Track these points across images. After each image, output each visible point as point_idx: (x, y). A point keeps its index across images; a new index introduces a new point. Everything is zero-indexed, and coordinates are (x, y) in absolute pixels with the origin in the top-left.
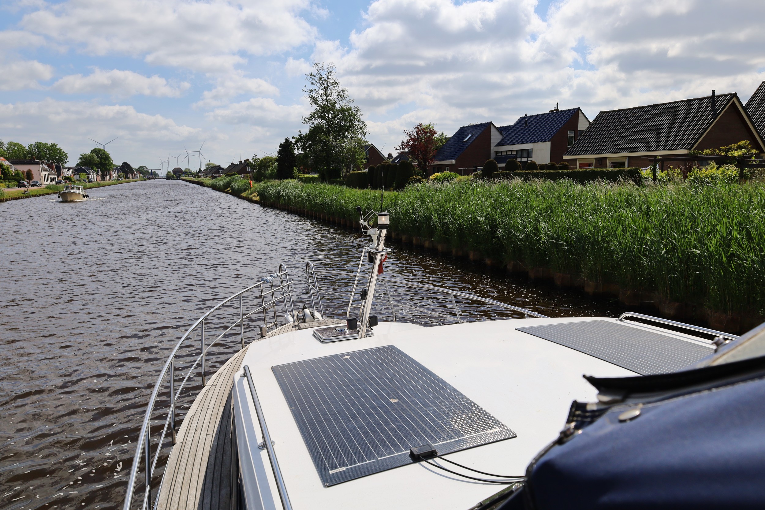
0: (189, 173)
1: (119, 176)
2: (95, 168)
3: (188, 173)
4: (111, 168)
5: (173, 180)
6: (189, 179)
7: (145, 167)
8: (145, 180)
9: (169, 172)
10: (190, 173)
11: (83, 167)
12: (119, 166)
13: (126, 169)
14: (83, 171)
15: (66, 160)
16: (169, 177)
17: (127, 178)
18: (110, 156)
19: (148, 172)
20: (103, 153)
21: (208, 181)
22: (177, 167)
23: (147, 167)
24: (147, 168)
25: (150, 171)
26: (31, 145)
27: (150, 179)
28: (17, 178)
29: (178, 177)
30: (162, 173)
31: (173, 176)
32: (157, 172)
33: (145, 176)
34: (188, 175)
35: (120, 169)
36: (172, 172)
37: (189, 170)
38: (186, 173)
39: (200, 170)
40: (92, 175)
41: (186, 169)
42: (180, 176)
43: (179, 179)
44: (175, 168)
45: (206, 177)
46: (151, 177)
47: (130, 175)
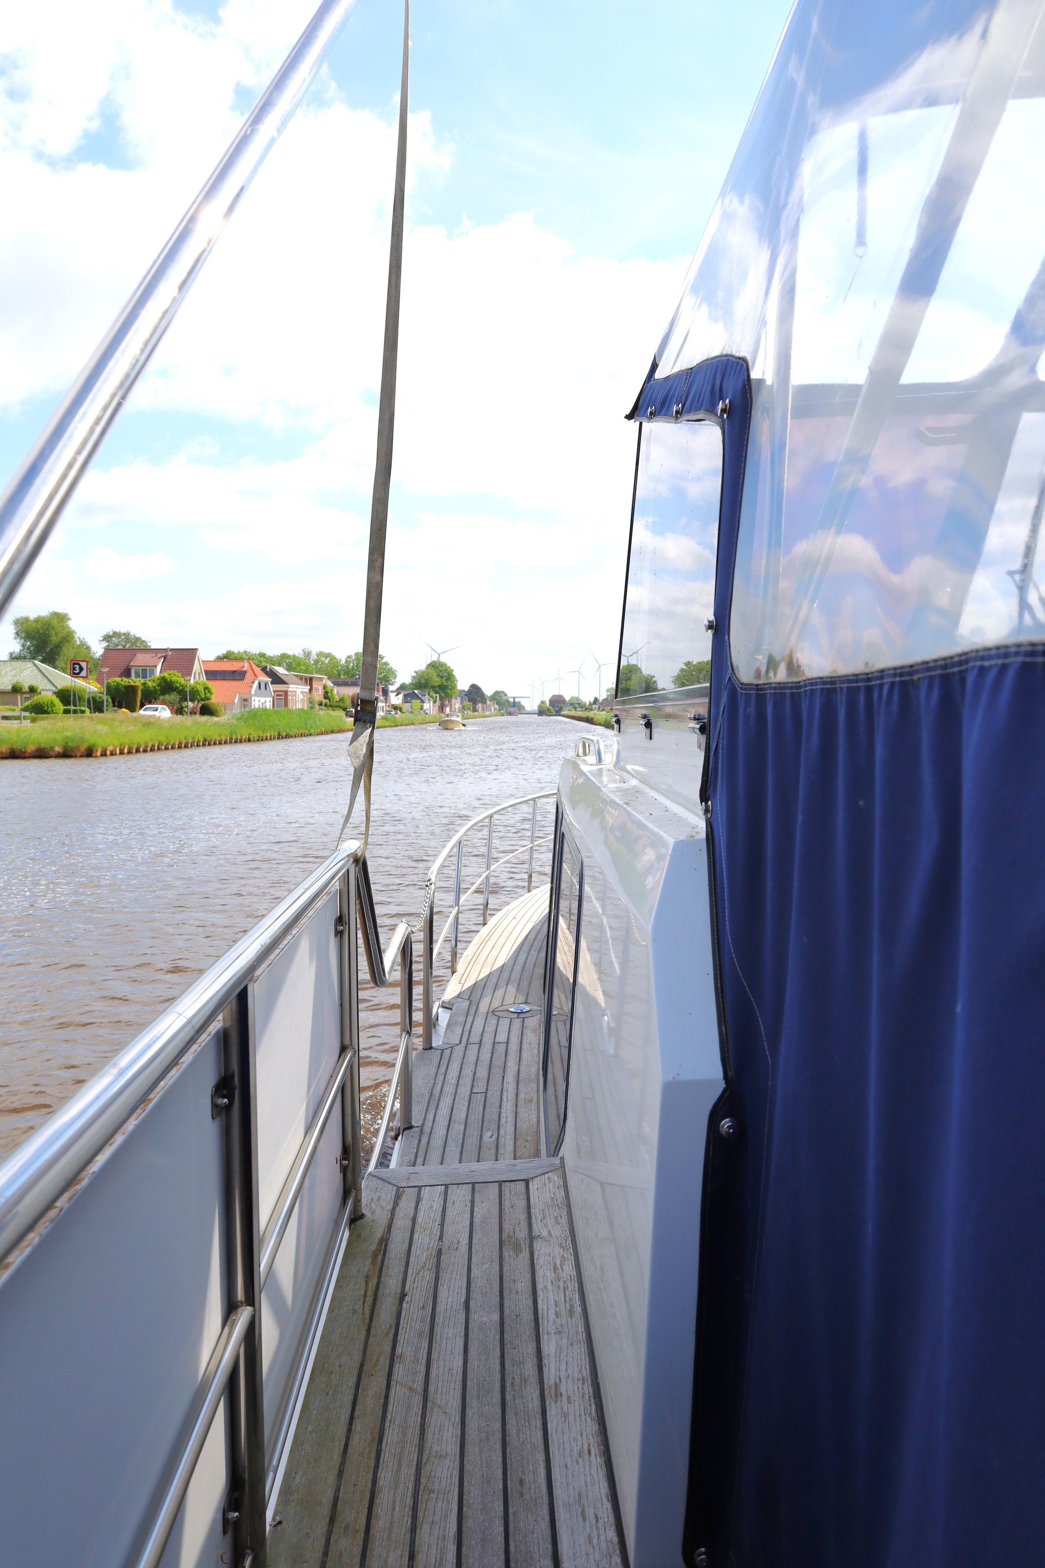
0: (577, 706)
1: (463, 707)
2: (432, 693)
3: (576, 704)
4: (454, 692)
5: (550, 716)
6: (576, 715)
7: (503, 692)
8: (502, 715)
9: (543, 702)
10: (579, 704)
11: (416, 692)
12: (464, 691)
13: (475, 695)
14: (416, 697)
15: (393, 680)
16: (541, 712)
17: (475, 710)
18: (454, 673)
19: (508, 701)
20: (444, 668)
21: (601, 716)
22: (557, 694)
23: (506, 692)
24: (506, 695)
25: (511, 700)
26: (349, 657)
27: (510, 714)
28: (341, 704)
29: (557, 711)
30: (531, 705)
31: (549, 710)
32: (524, 702)
33: (502, 709)
34: (575, 709)
35: (466, 695)
36: (548, 703)
37: (578, 699)
38: (572, 704)
39: (596, 700)
40: (428, 705)
41: (572, 698)
42: (561, 709)
43: (559, 715)
44: (554, 696)
45: (603, 710)
46: (512, 709)
47: (480, 706)
